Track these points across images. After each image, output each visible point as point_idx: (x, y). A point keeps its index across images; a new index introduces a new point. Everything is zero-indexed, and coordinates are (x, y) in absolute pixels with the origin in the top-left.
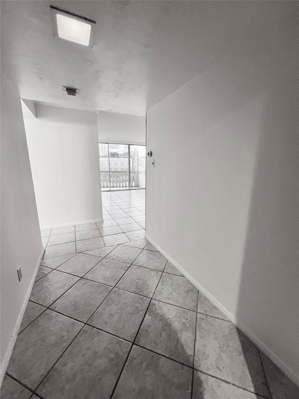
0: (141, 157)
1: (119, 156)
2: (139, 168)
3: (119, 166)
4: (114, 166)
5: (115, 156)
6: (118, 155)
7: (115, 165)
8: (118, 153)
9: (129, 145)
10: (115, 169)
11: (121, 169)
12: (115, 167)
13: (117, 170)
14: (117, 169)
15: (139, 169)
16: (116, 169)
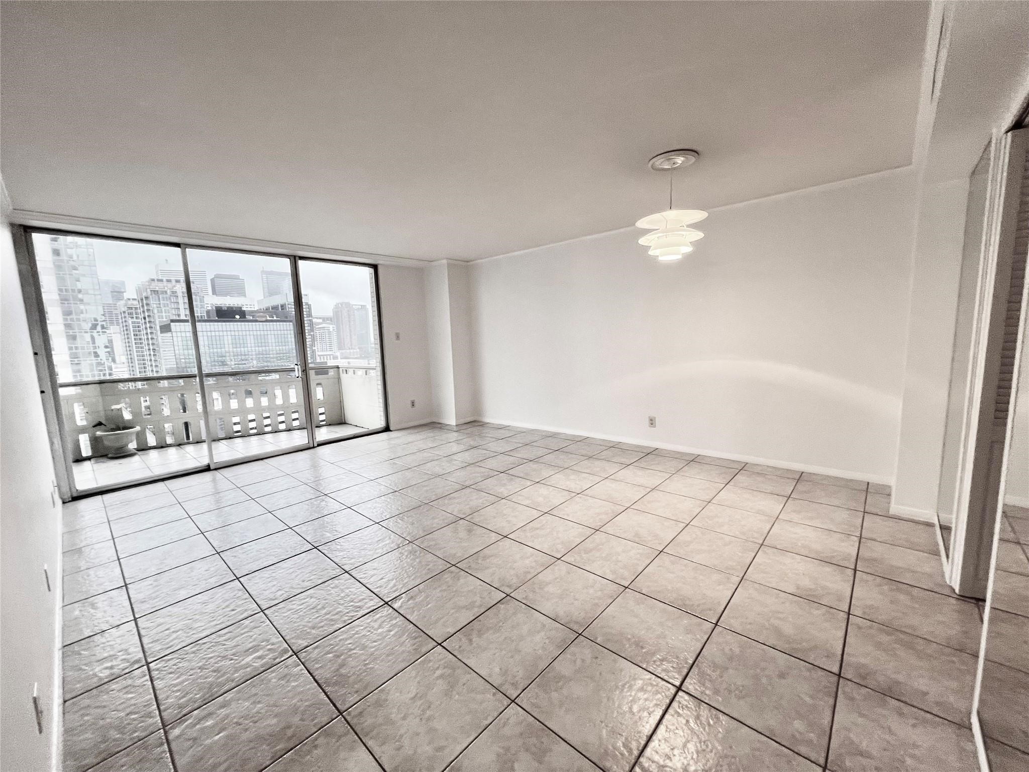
0: (320, 318)
1: (249, 317)
2: (316, 348)
3: (249, 345)
4: (231, 346)
5: (235, 318)
6: (243, 314)
7: (235, 345)
8: (243, 309)
9: (295, 260)
10: (238, 355)
11: (256, 354)
12: (235, 349)
13: (243, 357)
14: (245, 355)
15: (317, 353)
16: (241, 355)
